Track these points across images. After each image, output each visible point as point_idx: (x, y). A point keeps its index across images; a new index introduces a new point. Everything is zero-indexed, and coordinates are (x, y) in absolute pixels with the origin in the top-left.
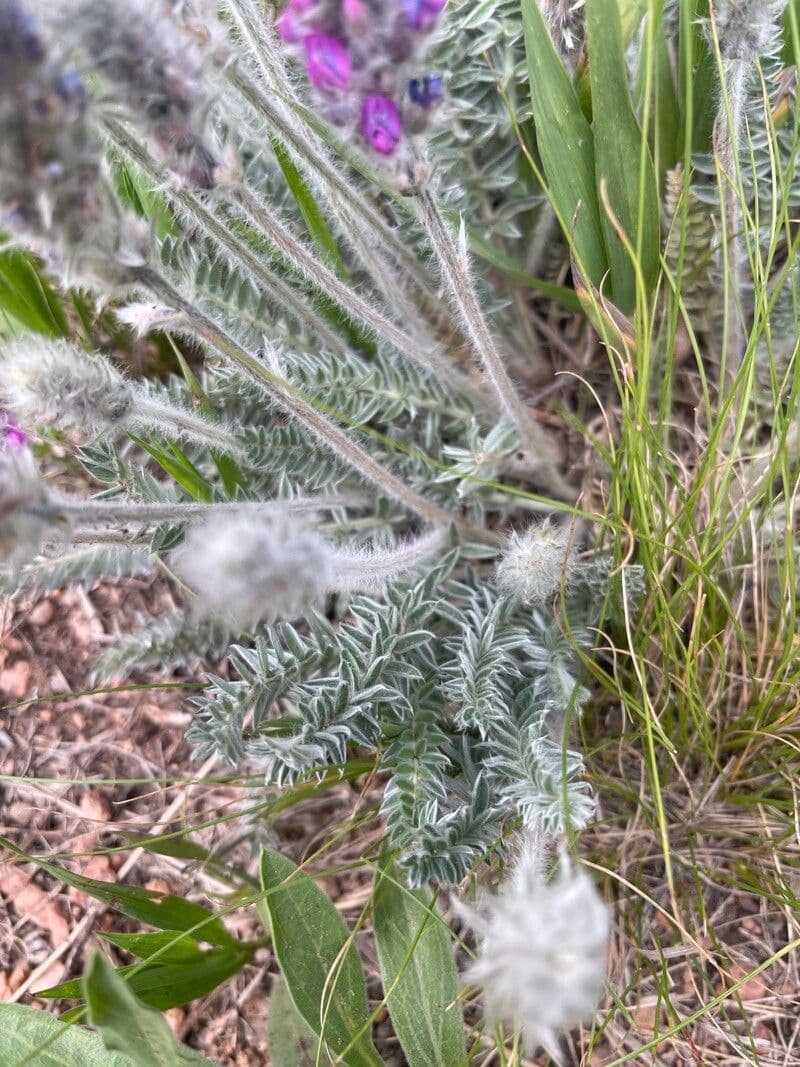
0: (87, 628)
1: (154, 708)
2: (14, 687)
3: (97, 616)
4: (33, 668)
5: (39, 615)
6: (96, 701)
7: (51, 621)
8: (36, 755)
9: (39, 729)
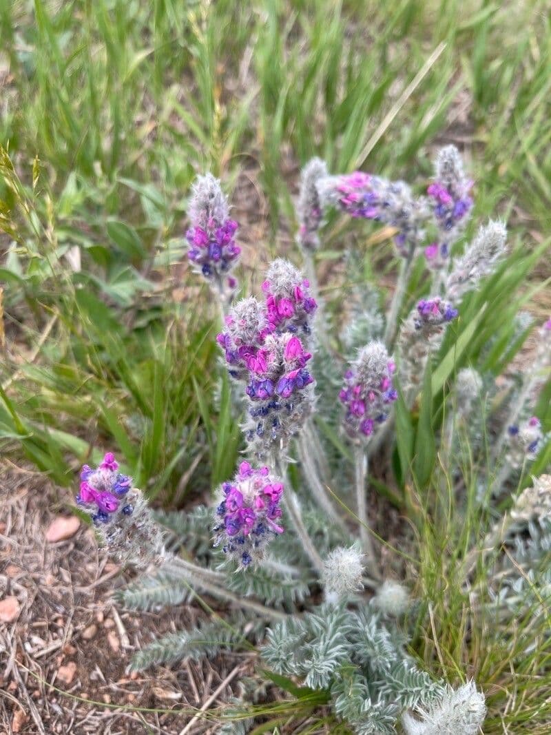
0: (118, 641)
1: (159, 689)
2: (66, 678)
3: (126, 634)
4: (78, 666)
5: (88, 633)
6: (120, 686)
7: (94, 638)
8: (77, 720)
9: (81, 703)
